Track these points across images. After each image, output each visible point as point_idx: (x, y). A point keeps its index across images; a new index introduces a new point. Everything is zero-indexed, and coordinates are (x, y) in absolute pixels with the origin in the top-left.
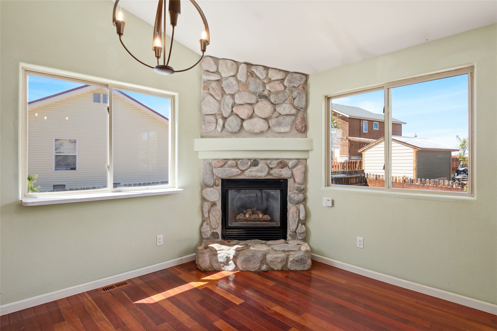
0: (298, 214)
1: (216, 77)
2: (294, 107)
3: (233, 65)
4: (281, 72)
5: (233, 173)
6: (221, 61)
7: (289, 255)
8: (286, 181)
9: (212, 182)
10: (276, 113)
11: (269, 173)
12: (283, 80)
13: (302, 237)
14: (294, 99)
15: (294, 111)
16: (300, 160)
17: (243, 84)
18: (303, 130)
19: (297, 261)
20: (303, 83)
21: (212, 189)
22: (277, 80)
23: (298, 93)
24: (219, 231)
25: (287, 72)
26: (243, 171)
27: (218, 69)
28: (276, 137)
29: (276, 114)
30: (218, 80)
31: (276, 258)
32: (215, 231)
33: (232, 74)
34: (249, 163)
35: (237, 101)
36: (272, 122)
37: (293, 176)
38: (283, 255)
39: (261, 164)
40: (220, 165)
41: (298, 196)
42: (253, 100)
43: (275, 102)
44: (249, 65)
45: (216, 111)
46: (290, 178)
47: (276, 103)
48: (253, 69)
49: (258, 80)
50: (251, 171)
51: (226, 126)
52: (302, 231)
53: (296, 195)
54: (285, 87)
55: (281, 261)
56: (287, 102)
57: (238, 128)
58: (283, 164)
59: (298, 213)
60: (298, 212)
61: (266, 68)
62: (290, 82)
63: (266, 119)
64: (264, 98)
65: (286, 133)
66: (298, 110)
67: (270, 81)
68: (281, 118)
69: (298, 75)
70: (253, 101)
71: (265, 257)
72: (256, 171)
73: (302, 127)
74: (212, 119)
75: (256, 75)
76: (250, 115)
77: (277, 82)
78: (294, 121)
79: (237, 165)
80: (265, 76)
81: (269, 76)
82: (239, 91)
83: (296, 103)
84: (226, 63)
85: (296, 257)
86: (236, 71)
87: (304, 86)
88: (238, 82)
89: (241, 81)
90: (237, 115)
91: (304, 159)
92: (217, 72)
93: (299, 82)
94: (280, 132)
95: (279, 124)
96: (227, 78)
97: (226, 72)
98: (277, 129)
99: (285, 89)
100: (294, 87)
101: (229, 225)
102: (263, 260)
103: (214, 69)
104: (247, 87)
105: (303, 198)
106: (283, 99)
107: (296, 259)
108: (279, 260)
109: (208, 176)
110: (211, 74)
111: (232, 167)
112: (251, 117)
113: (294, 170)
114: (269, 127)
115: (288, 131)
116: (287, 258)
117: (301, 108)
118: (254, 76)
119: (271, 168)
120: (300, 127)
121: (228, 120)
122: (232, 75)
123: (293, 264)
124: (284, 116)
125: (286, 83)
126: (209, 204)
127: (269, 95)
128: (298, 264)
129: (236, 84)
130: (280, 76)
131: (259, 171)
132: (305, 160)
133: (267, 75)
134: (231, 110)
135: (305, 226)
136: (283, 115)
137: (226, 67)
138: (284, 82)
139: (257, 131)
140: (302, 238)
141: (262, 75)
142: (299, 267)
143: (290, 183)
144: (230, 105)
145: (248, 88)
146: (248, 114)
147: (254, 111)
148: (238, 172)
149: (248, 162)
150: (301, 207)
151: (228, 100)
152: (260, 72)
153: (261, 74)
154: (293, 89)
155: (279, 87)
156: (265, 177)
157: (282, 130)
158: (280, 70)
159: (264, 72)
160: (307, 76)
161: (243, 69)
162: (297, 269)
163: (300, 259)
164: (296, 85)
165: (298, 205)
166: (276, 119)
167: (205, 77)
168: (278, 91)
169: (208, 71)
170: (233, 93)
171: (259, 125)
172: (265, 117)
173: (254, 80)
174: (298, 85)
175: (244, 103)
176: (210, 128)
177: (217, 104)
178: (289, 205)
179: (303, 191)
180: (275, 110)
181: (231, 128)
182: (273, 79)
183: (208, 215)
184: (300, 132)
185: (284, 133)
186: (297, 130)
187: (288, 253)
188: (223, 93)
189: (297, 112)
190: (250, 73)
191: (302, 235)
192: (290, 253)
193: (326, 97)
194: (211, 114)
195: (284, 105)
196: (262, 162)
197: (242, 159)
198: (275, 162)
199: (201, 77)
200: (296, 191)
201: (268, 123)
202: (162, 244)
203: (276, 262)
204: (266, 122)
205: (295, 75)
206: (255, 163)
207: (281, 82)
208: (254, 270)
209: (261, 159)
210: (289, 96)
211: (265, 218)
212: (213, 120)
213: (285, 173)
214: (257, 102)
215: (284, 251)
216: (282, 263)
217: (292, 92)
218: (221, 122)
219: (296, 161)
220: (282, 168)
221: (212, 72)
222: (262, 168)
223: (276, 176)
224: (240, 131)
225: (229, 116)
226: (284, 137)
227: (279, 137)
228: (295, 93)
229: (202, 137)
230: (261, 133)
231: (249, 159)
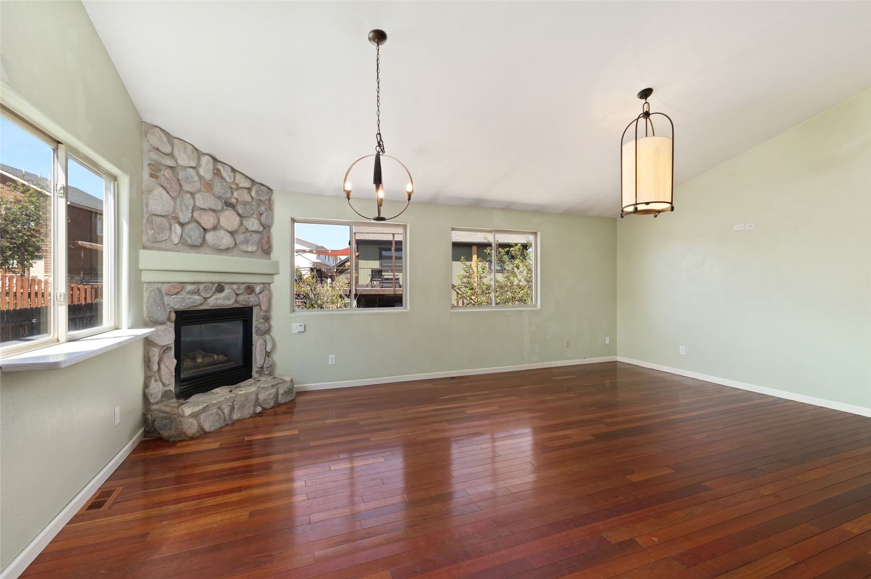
1: (170, 163)
2: (261, 224)
3: (193, 152)
4: (248, 180)
6: (177, 142)
8: (250, 309)
9: (166, 316)
10: (243, 227)
11: (236, 302)
12: (250, 189)
14: (261, 214)
15: (261, 229)
16: (265, 285)
17: (206, 183)
18: (268, 250)
20: (268, 199)
21: (164, 327)
22: (245, 188)
23: (265, 208)
24: (172, 387)
25: (252, 181)
26: (206, 299)
27: (172, 151)
28: (242, 256)
29: (242, 229)
30: (171, 168)
32: (167, 388)
33: (194, 165)
34: (213, 289)
35: (198, 204)
36: (240, 237)
37: (259, 303)
39: (227, 291)
40: (177, 290)
41: (264, 325)
42: (219, 205)
45: (170, 213)
46: (257, 305)
47: (244, 215)
48: (220, 167)
49: (225, 183)
50: (217, 299)
51: (184, 236)
52: (270, 364)
53: (262, 325)
54: (252, 198)
56: (255, 216)
57: (201, 241)
58: (250, 289)
59: (265, 345)
60: (265, 343)
61: (233, 170)
62: (258, 194)
63: (232, 233)
64: (231, 207)
65: (253, 252)
66: (264, 227)
67: (238, 188)
68: (249, 234)
69: (265, 188)
70: (220, 207)
74: (165, 222)
75: (222, 175)
76: (215, 226)
77: (245, 191)
78: (261, 239)
79: (198, 291)
80: (232, 179)
81: (237, 180)
82: (199, 191)
83: (263, 219)
84: (185, 148)
86: (197, 163)
87: (270, 202)
88: (200, 177)
89: (203, 178)
90: (198, 223)
92: (171, 155)
93: (265, 196)
94: (247, 251)
95: (246, 241)
96: (185, 169)
97: (185, 160)
98: (244, 247)
99: (251, 201)
100: (260, 200)
103: (166, 149)
104: (212, 189)
105: (269, 327)
106: (251, 212)
110: (162, 155)
111: (191, 293)
112: (215, 228)
113: (261, 296)
114: (236, 244)
115: (255, 251)
117: (267, 226)
118: (220, 175)
119: (239, 295)
120: (266, 247)
121: (186, 227)
122: (191, 165)
125: (253, 193)
126: (160, 350)
127: (236, 204)
129: (197, 180)
130: (247, 184)
131: (227, 299)
132: (269, 284)
133: (234, 178)
134: (191, 215)
135: (271, 358)
136: (250, 231)
137: (185, 152)
138: (251, 192)
139: (222, 247)
143: (255, 311)
144: (191, 208)
146: (213, 223)
147: (219, 221)
148: (201, 300)
149: (212, 287)
151: (188, 200)
152: (227, 172)
153: (229, 176)
154: (260, 202)
155: (246, 197)
156: (233, 305)
157: (250, 249)
158: (247, 177)
159: (231, 175)
160: (271, 191)
164: (263, 199)
165: (264, 335)
166: (244, 235)
168: (245, 202)
169: (157, 149)
170: (193, 191)
171: (226, 239)
172: (231, 231)
173: (220, 181)
175: (207, 208)
176: (161, 236)
177: (171, 202)
178: (255, 337)
179: (267, 319)
180: (242, 223)
181: (191, 240)
182: (241, 185)
184: (266, 253)
185: (251, 252)
186: (263, 250)
188: (180, 189)
189: (263, 230)
190: (216, 171)
191: (269, 369)
194: (162, 214)
195: (251, 220)
196: (227, 287)
197: (204, 283)
198: (243, 287)
200: (262, 320)
201: (235, 239)
204: (232, 237)
205: (262, 187)
206: (220, 288)
207: (249, 192)
209: (226, 283)
210: (256, 210)
212: (167, 225)
213: (253, 300)
214: (223, 210)
217: (259, 206)
218: (177, 229)
219: (262, 285)
220: (250, 294)
221: (164, 154)
222: (230, 295)
223: (244, 303)
224: (199, 246)
225: (189, 223)
226: (250, 257)
227: (245, 257)
228: (263, 209)
229: (145, 248)
230: (226, 251)
231: (213, 283)
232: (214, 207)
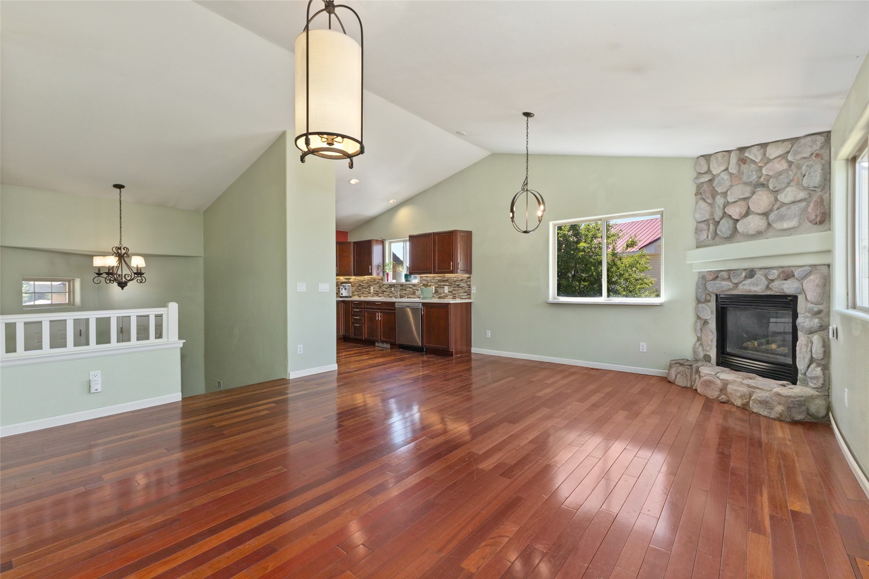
0: (809, 349)
1: (708, 178)
2: (805, 189)
3: (725, 156)
4: (785, 143)
5: (724, 287)
6: (712, 158)
7: (753, 392)
8: (794, 299)
9: (704, 297)
10: (778, 202)
11: (768, 287)
12: (788, 152)
13: (815, 384)
14: (804, 176)
15: (802, 195)
16: (818, 267)
17: (736, 176)
18: (824, 218)
19: (761, 402)
20: (818, 148)
21: (704, 305)
22: (779, 157)
23: (807, 166)
24: (713, 354)
26: (737, 284)
27: (709, 167)
28: (778, 236)
29: (778, 204)
30: (710, 180)
31: (735, 390)
32: (708, 353)
33: (723, 168)
34: (744, 274)
35: (730, 199)
36: (772, 217)
37: (803, 291)
38: (745, 390)
39: (759, 276)
40: (711, 277)
41: (810, 321)
42: (747, 192)
43: (775, 188)
44: (741, 149)
45: (707, 217)
46: (800, 293)
47: (776, 189)
48: (746, 153)
49: (753, 165)
50: (744, 285)
51: (718, 232)
52: (813, 375)
53: (807, 320)
54: (790, 163)
55: (741, 396)
56: (792, 184)
57: (729, 232)
58: (787, 275)
59: (809, 347)
60: (810, 345)
61: (764, 146)
62: (795, 153)
63: (766, 214)
64: (759, 187)
65: (794, 228)
66: (811, 191)
67: (768, 161)
68: (783, 209)
69: (809, 138)
70: (747, 195)
71: (726, 388)
72: (750, 285)
73: (817, 216)
74: (703, 226)
75: (750, 160)
76: (743, 213)
77: (777, 160)
78: (805, 210)
79: (729, 278)
80: (761, 157)
81: (768, 154)
82: (731, 186)
83: (805, 182)
84: (717, 158)
85: (759, 397)
86: (727, 163)
87: (821, 152)
88: (731, 174)
89: (733, 174)
90: (730, 216)
91: (824, 265)
92: (709, 171)
93: (809, 150)
94: (782, 228)
95: (782, 218)
96: (719, 175)
97: (717, 168)
98: (778, 226)
99: (790, 166)
100: (805, 158)
101: (728, 350)
102: (723, 390)
103: (706, 168)
104: (741, 179)
105: (818, 325)
106: (786, 181)
107: (758, 399)
108: (739, 394)
109: (700, 290)
110: (703, 175)
111: (724, 280)
112: (746, 215)
113: (805, 282)
114: (769, 224)
115: (796, 226)
116: (750, 396)
117: (815, 187)
118: (748, 161)
119: (773, 281)
120: (813, 217)
121: (721, 222)
122: (722, 169)
123: (755, 404)
124: (789, 205)
125: (790, 158)
126: (702, 322)
127: (768, 181)
128: (761, 406)
129: (727, 179)
130: (780, 151)
131: (753, 284)
132: (826, 267)
133: (764, 154)
134: (723, 211)
136: (789, 204)
137: (718, 161)
138: (787, 157)
139: (751, 232)
140: (816, 386)
141: (758, 157)
142: (764, 411)
143: (801, 300)
144: (722, 206)
145: (741, 180)
146: (740, 212)
147: (749, 207)
148: (729, 285)
149: (741, 273)
150: (816, 338)
151: (720, 201)
152: (754, 154)
153: (756, 156)
154: (803, 162)
155: (782, 166)
156: (763, 292)
157: (785, 225)
158: (783, 141)
159: (761, 152)
160: (827, 133)
161: (735, 157)
162: (760, 413)
163: (764, 401)
165: (811, 335)
166: (777, 211)
167: (697, 181)
168: (779, 172)
169: (700, 173)
170: (725, 190)
171: (754, 223)
172: (762, 212)
173: (748, 167)
175: (736, 200)
176: (701, 236)
177: (708, 208)
178: (800, 334)
179: (823, 313)
180: (776, 200)
181: (722, 234)
182: (771, 157)
183: (700, 334)
184: (816, 224)
185: (789, 229)
186: (811, 222)
187: (752, 390)
188: (714, 194)
189: (809, 194)
190: (743, 160)
191: (814, 381)
192: (756, 390)
193: (846, 160)
194: (703, 220)
195: (789, 189)
196: (760, 273)
197: (735, 270)
198: (776, 273)
199: (695, 183)
200: (808, 315)
201: (767, 219)
202: (645, 350)
203: (735, 395)
204: (765, 218)
205: (803, 140)
206: (751, 273)
207: (784, 159)
208: (712, 398)
209: (761, 269)
210: (795, 175)
211: (778, 351)
212: (705, 227)
213: (788, 288)
214: (754, 193)
215: (749, 386)
216: (743, 399)
217: (799, 167)
218: (712, 227)
219: (810, 268)
220: (785, 280)
221: (704, 173)
222: (757, 281)
223: (777, 290)
224: (733, 235)
225: (721, 219)
226: (791, 235)
227: (783, 236)
228: (804, 168)
229: (697, 247)
230: (758, 234)
231: (745, 270)
232: (742, 197)
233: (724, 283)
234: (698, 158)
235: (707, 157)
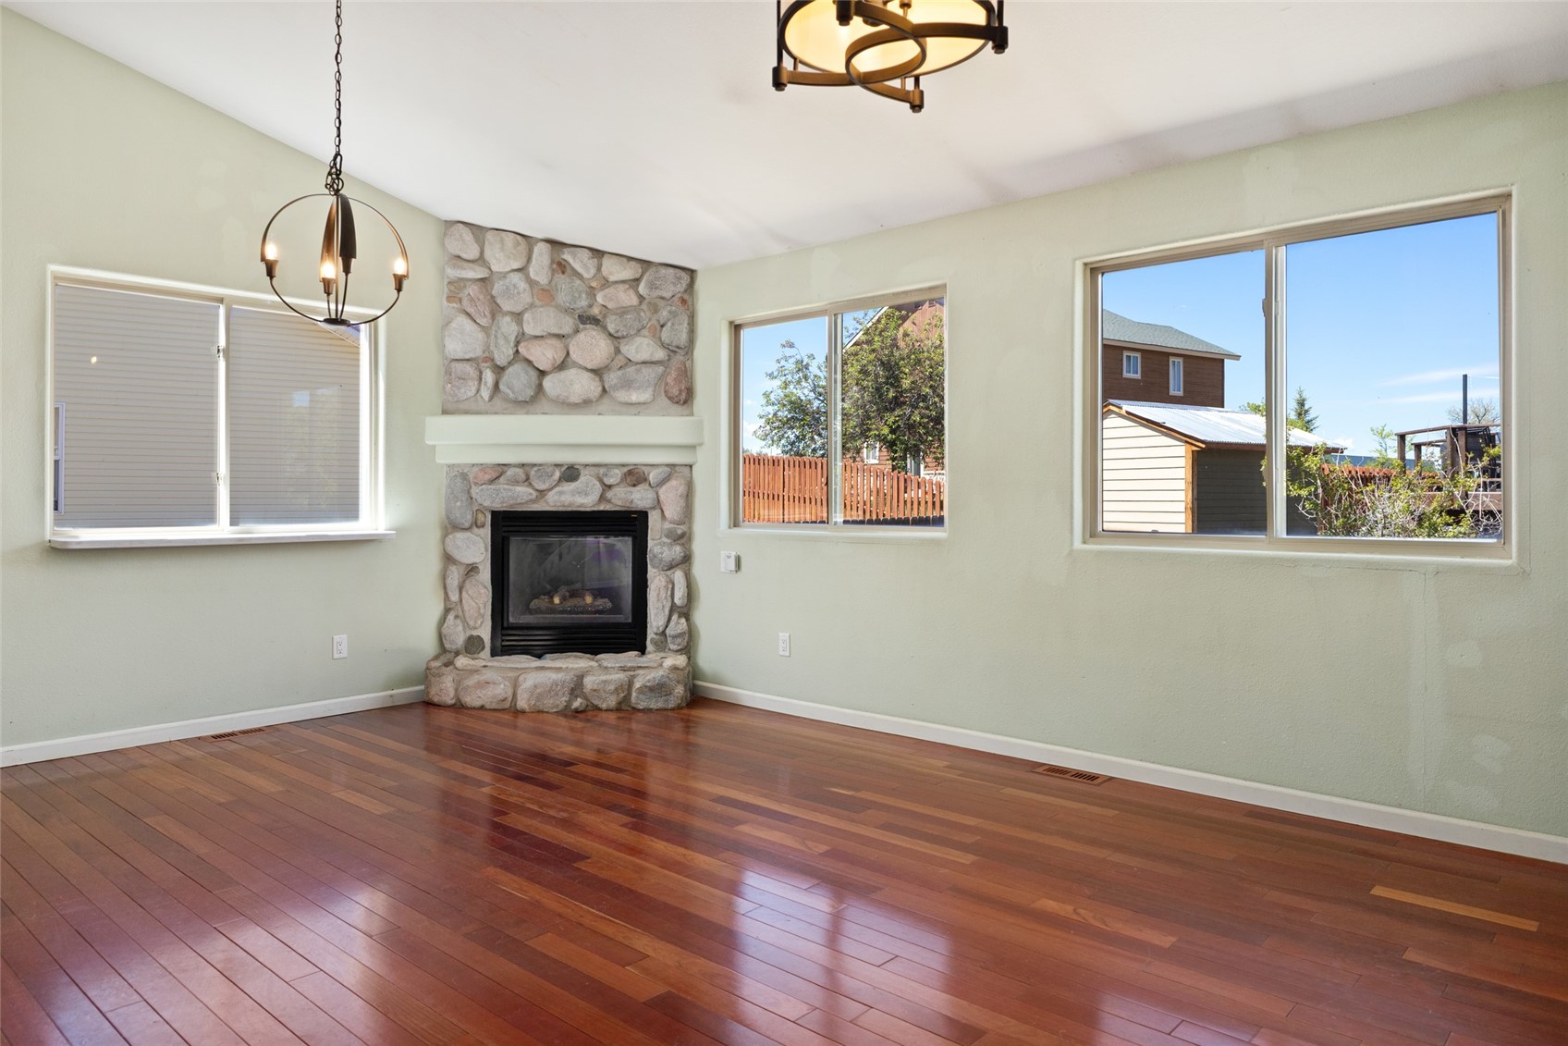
0: (669, 593)
1: (479, 273)
2: (663, 346)
3: (518, 243)
4: (633, 263)
5: (519, 497)
6: (489, 236)
8: (643, 515)
9: (469, 517)
10: (620, 357)
11: (602, 498)
12: (637, 280)
13: (679, 645)
14: (662, 326)
15: (660, 354)
16: (677, 468)
17: (543, 290)
18: (684, 397)
20: (682, 290)
21: (468, 534)
22: (623, 282)
23: (669, 312)
24: (485, 632)
25: (646, 264)
26: (542, 493)
27: (482, 252)
28: (620, 414)
29: (619, 361)
30: (482, 280)
32: (475, 633)
33: (516, 265)
34: (557, 474)
35: (530, 329)
36: (612, 378)
37: (658, 504)
39: (585, 477)
40: (488, 477)
41: (670, 550)
42: (567, 325)
43: (618, 331)
44: (553, 243)
45: (478, 353)
46: (654, 508)
47: (620, 334)
48: (567, 255)
49: (578, 282)
50: (561, 493)
51: (502, 387)
52: (679, 631)
53: (665, 548)
54: (641, 298)
56: (645, 332)
57: (531, 392)
58: (635, 476)
59: (670, 590)
60: (670, 586)
61: (598, 254)
62: (652, 286)
63: (597, 372)
64: (590, 323)
65: (644, 403)
66: (672, 350)
67: (606, 283)
68: (631, 370)
69: (671, 271)
70: (567, 330)
72: (573, 493)
73: (681, 391)
74: (469, 369)
75: (573, 269)
76: (559, 362)
77: (621, 287)
78: (662, 377)
79: (528, 479)
80: (593, 271)
81: (605, 271)
82: (532, 306)
83: (666, 335)
84: (502, 241)
86: (525, 260)
87: (686, 297)
88: (532, 283)
89: (537, 283)
90: (529, 362)
91: (686, 465)
92: (481, 261)
93: (672, 288)
94: (629, 401)
95: (627, 384)
96: (504, 275)
97: (501, 260)
98: (622, 395)
99: (641, 303)
100: (663, 298)
101: (511, 620)
103: (472, 252)
104: (552, 298)
105: (682, 554)
106: (637, 325)
109: (459, 504)
110: (466, 264)
111: (516, 482)
112: (562, 366)
113: (662, 491)
114: (604, 390)
115: (649, 400)
117: (678, 347)
118: (569, 270)
119: (610, 487)
120: (675, 391)
121: (508, 372)
122: (515, 267)
124: (638, 366)
125: (642, 288)
126: (462, 570)
127: (605, 316)
129: (525, 290)
130: (628, 272)
131: (579, 493)
132: (688, 468)
133: (599, 269)
134: (515, 350)
135: (688, 620)
136: (637, 363)
137: (502, 249)
138: (638, 285)
139: (575, 399)
140: (679, 647)
141: (587, 270)
143: (654, 519)
144: (512, 338)
145: (554, 299)
146: (554, 359)
147: (568, 353)
148: (531, 494)
149: (553, 472)
150: (678, 576)
151: (508, 327)
152: (582, 262)
153: (585, 266)
154: (662, 303)
155: (628, 298)
156: (594, 506)
157: (634, 397)
158: (630, 259)
159: (592, 263)
160: (692, 273)
161: (542, 254)
164: (667, 295)
165: (672, 571)
166: (620, 373)
167: (453, 273)
168: (623, 308)
169: (459, 257)
170: (518, 309)
171: (579, 384)
172: (595, 367)
173: (568, 280)
174: (670, 294)
175: (544, 334)
176: (463, 391)
177: (481, 336)
178: (651, 572)
179: (684, 538)
180: (618, 351)
181: (513, 392)
182: (612, 279)
183: (457, 596)
184: (677, 403)
185: (639, 404)
186: (670, 398)
188: (495, 311)
189: (669, 356)
190: (559, 264)
191: (679, 640)
193: (731, 323)
194: (467, 357)
195: (639, 340)
196: (587, 473)
197: (540, 465)
198: (618, 473)
199: (442, 271)
200: (665, 540)
201: (601, 380)
204: (597, 379)
205: (663, 271)
206: (571, 473)
207: (631, 287)
209: (587, 465)
210: (650, 320)
211: (599, 606)
212: (472, 373)
213: (639, 498)
214: (577, 331)
217: (656, 310)
218: (489, 377)
219: (668, 469)
220: (634, 485)
221: (469, 261)
222: (587, 486)
223: (620, 503)
224: (535, 399)
225: (510, 363)
226: (638, 414)
227: (627, 414)
228: (665, 313)
229: (445, 412)
230: (585, 405)
231: (557, 465)
232: (556, 330)
233: (519, 489)
234: (450, 224)
235: (477, 231)
